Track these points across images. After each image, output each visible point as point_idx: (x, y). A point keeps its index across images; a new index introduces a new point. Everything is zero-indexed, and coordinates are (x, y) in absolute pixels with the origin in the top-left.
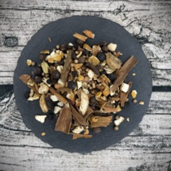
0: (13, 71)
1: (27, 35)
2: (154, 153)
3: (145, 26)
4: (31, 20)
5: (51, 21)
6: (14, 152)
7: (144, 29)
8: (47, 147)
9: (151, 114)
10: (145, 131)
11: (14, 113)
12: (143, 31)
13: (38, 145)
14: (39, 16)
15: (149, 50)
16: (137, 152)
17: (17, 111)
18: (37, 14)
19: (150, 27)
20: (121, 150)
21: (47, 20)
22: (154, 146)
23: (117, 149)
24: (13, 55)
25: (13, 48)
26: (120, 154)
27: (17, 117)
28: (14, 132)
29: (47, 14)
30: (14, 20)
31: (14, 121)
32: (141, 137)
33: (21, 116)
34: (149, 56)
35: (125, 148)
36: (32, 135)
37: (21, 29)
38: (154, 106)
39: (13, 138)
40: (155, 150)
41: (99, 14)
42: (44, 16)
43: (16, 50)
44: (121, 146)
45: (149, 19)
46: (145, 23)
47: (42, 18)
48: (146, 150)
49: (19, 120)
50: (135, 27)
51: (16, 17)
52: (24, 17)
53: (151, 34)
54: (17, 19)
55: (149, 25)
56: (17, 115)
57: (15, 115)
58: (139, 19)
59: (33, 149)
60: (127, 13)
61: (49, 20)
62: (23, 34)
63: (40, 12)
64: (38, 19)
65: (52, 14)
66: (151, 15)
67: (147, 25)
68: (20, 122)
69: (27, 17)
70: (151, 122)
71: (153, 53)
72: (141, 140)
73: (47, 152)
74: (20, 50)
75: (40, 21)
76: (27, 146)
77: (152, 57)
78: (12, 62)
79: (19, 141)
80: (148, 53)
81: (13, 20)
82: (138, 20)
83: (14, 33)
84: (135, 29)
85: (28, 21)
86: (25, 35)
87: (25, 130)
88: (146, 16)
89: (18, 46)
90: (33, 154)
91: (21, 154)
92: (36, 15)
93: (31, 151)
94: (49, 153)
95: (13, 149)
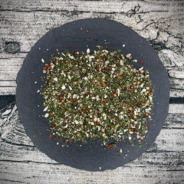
0: (15, 80)
1: (30, 40)
2: (170, 171)
3: (162, 29)
4: (34, 23)
5: (56, 23)
6: (17, 168)
7: (161, 33)
8: (53, 163)
9: (167, 128)
10: (161, 147)
11: (17, 126)
12: (160, 36)
13: (43, 161)
14: (43, 19)
15: (167, 57)
16: (151, 170)
17: (19, 124)
18: (41, 16)
19: (168, 30)
20: (134, 167)
21: (52, 23)
22: (170, 163)
23: (129, 166)
24: (15, 62)
25: (15, 54)
26: (132, 171)
27: (19, 131)
28: (17, 147)
29: (52, 16)
30: (15, 23)
31: (17, 135)
32: (156, 153)
33: (24, 129)
34: (166, 64)
35: (137, 165)
36: (36, 150)
37: (23, 33)
38: (171, 120)
39: (17, 153)
40: (171, 167)
41: (111, 16)
42: (49, 18)
43: (19, 56)
44: (133, 162)
45: (168, 21)
46: (163, 26)
47: (47, 21)
48: (161, 167)
49: (22, 134)
50: (151, 31)
51: (17, 20)
52: (27, 20)
53: (169, 38)
54: (18, 21)
55: (167, 29)
56: (20, 128)
57: (18, 129)
58: (156, 21)
59: (38, 165)
60: (142, 15)
61: (54, 23)
62: (26, 39)
63: (44, 14)
64: (42, 22)
65: (57, 16)
66: (170, 17)
67: (165, 29)
68: (23, 136)
69: (30, 20)
70: (167, 137)
71: (170, 61)
72: (156, 157)
73: (53, 168)
74: (22, 57)
75: (45, 24)
76: (31, 161)
77: (169, 65)
78: (14, 70)
79: (22, 156)
80: (166, 60)
81: (13, 22)
82: (155, 23)
83: (15, 38)
84: (151, 33)
85: (31, 24)
86: (28, 40)
87: (28, 144)
88: (163, 18)
89: (20, 52)
90: (37, 170)
91: (24, 170)
92: (40, 18)
93: (35, 167)
94: (55, 169)
95: (16, 165)
